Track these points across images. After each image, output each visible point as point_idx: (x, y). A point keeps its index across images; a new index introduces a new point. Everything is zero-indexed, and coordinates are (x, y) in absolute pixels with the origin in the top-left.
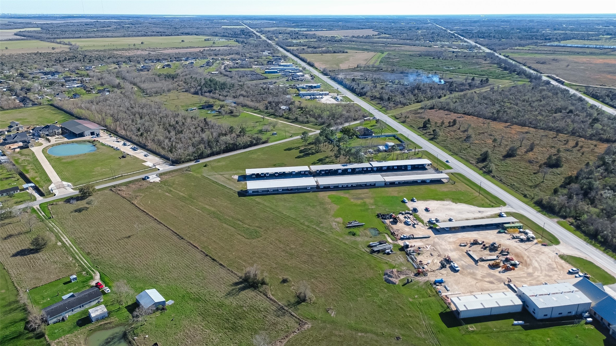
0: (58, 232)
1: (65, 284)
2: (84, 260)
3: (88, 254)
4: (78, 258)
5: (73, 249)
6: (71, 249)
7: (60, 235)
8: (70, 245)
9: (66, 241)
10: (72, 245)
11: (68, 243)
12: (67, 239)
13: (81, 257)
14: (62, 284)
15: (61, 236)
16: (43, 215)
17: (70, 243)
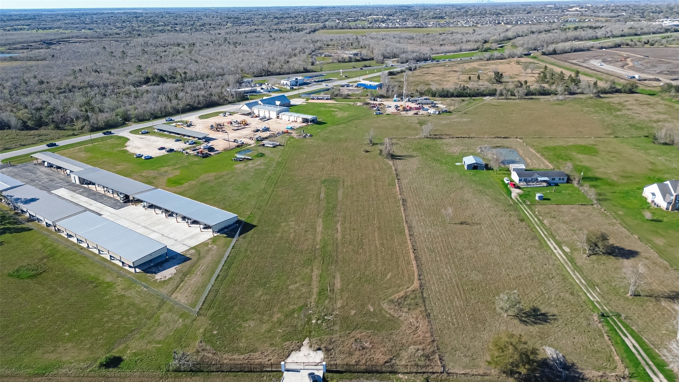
0: (573, 271)
1: (549, 199)
2: (528, 215)
3: (522, 220)
4: (536, 219)
5: (544, 233)
6: (546, 233)
7: (570, 264)
8: (550, 241)
9: (556, 249)
10: (545, 239)
11: (551, 243)
12: (555, 251)
13: (531, 219)
14: (552, 199)
15: (567, 260)
16: (627, 337)
17: (549, 243)
